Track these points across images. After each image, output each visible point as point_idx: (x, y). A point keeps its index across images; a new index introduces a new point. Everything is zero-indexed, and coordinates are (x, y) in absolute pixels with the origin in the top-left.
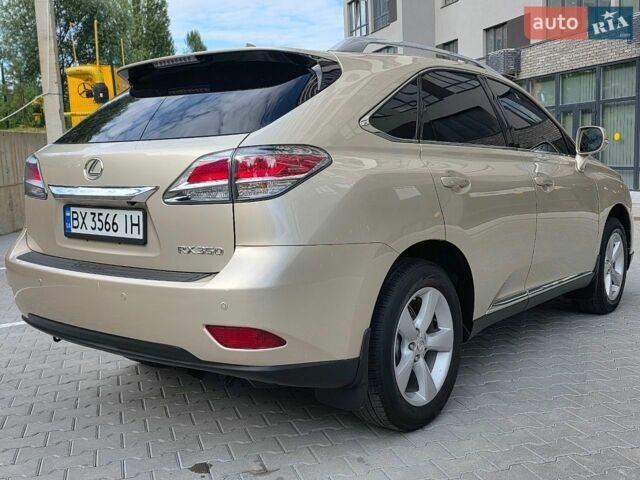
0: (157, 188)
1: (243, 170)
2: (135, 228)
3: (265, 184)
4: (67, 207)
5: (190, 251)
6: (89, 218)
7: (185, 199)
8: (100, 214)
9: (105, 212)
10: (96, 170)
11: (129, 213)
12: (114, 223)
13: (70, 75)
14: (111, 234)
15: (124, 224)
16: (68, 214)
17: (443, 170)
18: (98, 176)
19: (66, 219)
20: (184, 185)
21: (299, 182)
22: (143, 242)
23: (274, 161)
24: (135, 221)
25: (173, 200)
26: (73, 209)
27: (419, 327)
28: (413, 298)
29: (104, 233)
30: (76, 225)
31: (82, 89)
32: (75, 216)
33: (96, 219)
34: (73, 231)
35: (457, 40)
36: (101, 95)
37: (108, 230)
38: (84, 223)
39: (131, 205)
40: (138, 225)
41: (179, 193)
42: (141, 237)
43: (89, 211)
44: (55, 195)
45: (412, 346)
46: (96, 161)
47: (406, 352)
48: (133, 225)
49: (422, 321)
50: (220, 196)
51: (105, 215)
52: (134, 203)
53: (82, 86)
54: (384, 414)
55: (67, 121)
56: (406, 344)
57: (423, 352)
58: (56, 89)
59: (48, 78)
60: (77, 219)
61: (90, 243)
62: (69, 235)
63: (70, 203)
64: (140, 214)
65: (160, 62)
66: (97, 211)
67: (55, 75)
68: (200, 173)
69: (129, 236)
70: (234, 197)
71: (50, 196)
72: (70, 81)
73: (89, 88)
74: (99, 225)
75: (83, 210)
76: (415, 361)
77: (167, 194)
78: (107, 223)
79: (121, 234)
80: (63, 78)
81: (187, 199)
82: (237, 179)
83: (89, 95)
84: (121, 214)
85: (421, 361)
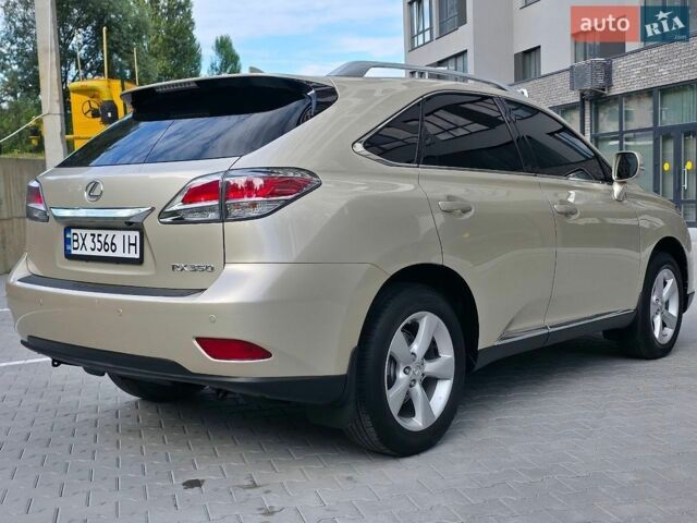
0: (153, 209)
1: (234, 191)
2: (133, 248)
3: (254, 205)
4: (67, 230)
5: (182, 269)
6: (89, 238)
7: (179, 218)
8: (99, 235)
9: (104, 233)
10: (96, 193)
11: (127, 233)
12: (112, 244)
13: (74, 92)
14: (110, 254)
15: (123, 244)
16: (68, 236)
17: (441, 194)
18: (98, 197)
19: (67, 241)
20: (177, 206)
21: (288, 202)
22: (139, 262)
23: (261, 182)
24: (133, 241)
25: (168, 220)
26: (73, 231)
27: (415, 352)
28: (408, 320)
29: (103, 253)
30: (76, 246)
31: (87, 107)
32: (75, 237)
33: (96, 240)
34: (74, 252)
35: (539, 47)
36: (109, 115)
37: (106, 251)
38: (84, 244)
39: (129, 225)
40: (135, 245)
41: (174, 213)
42: (137, 256)
43: (89, 232)
44: (56, 217)
45: (407, 371)
46: (96, 184)
47: (401, 375)
48: (130, 244)
49: (419, 346)
50: (212, 216)
51: (104, 236)
52: (131, 223)
53: (87, 104)
54: (375, 435)
55: (69, 145)
56: (402, 368)
57: (419, 378)
58: (57, 108)
59: (49, 96)
60: (77, 241)
61: (89, 264)
62: (69, 256)
63: (71, 225)
64: (137, 234)
65: (161, 87)
66: (96, 232)
67: (57, 92)
68: (193, 194)
69: (127, 255)
70: (224, 216)
71: (51, 218)
72: (74, 98)
73: (95, 106)
74: (98, 246)
75: (84, 232)
76: (411, 386)
77: (162, 214)
78: (106, 243)
79: (119, 254)
80: (66, 94)
81: (181, 219)
82: (227, 199)
83: (95, 114)
84: (119, 235)
85: (418, 387)
